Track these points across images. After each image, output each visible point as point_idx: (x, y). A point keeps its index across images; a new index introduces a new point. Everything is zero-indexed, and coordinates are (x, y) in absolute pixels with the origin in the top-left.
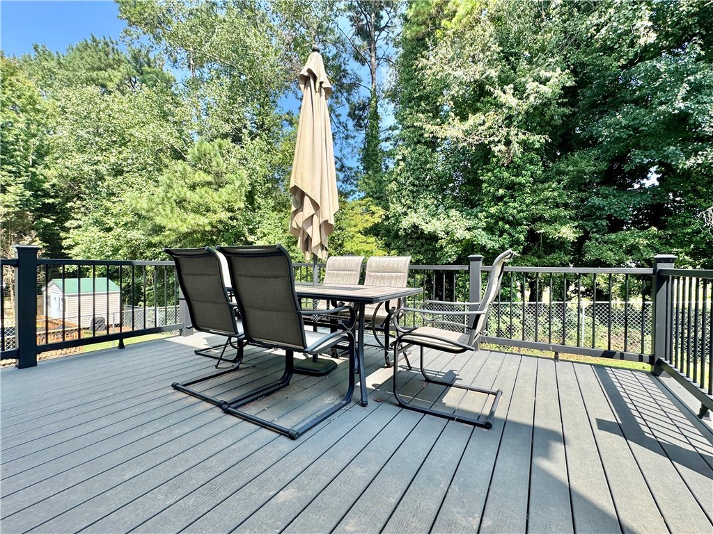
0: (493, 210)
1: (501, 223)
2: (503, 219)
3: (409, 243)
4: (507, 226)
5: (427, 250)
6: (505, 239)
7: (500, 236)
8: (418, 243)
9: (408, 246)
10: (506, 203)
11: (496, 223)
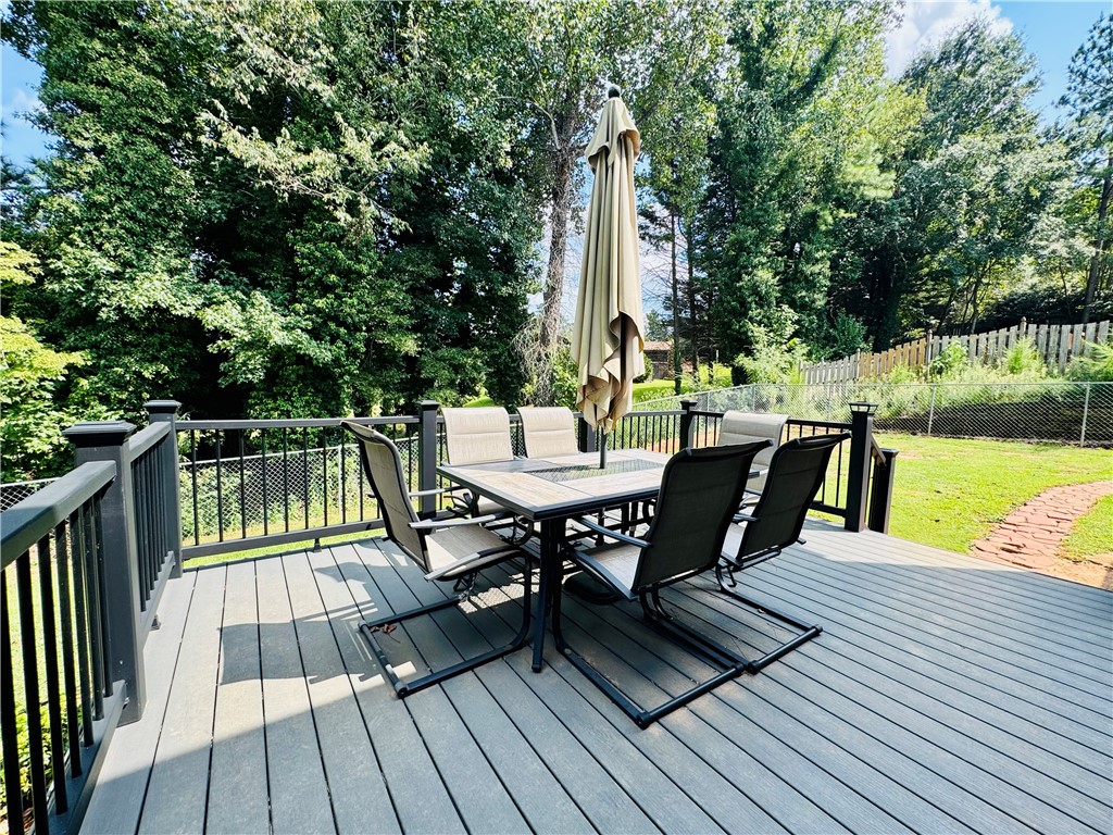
0: (320, 303)
1: (333, 326)
2: (335, 319)
3: (130, 338)
4: (342, 330)
5: (174, 355)
6: (340, 348)
7: (332, 342)
8: (154, 339)
9: (125, 344)
10: (337, 297)
11: (325, 323)
